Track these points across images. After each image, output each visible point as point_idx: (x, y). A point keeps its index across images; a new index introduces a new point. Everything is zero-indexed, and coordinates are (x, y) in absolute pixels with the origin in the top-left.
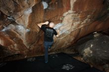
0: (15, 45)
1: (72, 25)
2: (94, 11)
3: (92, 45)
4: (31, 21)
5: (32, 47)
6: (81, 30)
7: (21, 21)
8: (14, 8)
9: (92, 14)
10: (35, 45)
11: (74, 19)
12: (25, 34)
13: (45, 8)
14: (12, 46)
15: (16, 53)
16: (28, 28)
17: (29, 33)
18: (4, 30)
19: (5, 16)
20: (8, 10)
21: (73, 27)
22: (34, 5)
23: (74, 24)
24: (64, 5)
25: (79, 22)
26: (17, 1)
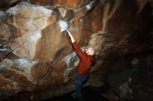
0: (15, 83)
4: (39, 49)
7: (23, 51)
8: (10, 34)
12: (29, 68)
13: (63, 30)
14: (8, 85)
17: (36, 66)
22: (44, 27)
25: (111, 45)
26: (15, 24)
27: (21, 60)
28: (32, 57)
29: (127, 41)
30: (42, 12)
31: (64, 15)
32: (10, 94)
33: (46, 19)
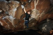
0: (8, 25)
1: (36, 15)
2: (46, 9)
3: (46, 26)
4: (16, 14)
5: (16, 26)
6: (40, 18)
7: (11, 14)
9: (45, 10)
10: (18, 26)
11: (37, 13)
12: (13, 20)
13: (22, 8)
14: (6, 26)
15: (9, 29)
16: (14, 17)
18: (3, 18)
19: (4, 12)
20: (6, 9)
21: (36, 17)
22: (17, 7)
23: (37, 15)
24: (31, 7)
25: (39, 14)
26: (10, 5)
27: (11, 17)
28: (14, 16)
29: (44, 13)
30: (17, 3)
31: (23, 4)
32: (7, 30)
33: (18, 4)
